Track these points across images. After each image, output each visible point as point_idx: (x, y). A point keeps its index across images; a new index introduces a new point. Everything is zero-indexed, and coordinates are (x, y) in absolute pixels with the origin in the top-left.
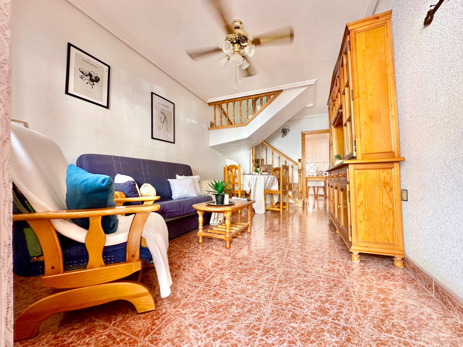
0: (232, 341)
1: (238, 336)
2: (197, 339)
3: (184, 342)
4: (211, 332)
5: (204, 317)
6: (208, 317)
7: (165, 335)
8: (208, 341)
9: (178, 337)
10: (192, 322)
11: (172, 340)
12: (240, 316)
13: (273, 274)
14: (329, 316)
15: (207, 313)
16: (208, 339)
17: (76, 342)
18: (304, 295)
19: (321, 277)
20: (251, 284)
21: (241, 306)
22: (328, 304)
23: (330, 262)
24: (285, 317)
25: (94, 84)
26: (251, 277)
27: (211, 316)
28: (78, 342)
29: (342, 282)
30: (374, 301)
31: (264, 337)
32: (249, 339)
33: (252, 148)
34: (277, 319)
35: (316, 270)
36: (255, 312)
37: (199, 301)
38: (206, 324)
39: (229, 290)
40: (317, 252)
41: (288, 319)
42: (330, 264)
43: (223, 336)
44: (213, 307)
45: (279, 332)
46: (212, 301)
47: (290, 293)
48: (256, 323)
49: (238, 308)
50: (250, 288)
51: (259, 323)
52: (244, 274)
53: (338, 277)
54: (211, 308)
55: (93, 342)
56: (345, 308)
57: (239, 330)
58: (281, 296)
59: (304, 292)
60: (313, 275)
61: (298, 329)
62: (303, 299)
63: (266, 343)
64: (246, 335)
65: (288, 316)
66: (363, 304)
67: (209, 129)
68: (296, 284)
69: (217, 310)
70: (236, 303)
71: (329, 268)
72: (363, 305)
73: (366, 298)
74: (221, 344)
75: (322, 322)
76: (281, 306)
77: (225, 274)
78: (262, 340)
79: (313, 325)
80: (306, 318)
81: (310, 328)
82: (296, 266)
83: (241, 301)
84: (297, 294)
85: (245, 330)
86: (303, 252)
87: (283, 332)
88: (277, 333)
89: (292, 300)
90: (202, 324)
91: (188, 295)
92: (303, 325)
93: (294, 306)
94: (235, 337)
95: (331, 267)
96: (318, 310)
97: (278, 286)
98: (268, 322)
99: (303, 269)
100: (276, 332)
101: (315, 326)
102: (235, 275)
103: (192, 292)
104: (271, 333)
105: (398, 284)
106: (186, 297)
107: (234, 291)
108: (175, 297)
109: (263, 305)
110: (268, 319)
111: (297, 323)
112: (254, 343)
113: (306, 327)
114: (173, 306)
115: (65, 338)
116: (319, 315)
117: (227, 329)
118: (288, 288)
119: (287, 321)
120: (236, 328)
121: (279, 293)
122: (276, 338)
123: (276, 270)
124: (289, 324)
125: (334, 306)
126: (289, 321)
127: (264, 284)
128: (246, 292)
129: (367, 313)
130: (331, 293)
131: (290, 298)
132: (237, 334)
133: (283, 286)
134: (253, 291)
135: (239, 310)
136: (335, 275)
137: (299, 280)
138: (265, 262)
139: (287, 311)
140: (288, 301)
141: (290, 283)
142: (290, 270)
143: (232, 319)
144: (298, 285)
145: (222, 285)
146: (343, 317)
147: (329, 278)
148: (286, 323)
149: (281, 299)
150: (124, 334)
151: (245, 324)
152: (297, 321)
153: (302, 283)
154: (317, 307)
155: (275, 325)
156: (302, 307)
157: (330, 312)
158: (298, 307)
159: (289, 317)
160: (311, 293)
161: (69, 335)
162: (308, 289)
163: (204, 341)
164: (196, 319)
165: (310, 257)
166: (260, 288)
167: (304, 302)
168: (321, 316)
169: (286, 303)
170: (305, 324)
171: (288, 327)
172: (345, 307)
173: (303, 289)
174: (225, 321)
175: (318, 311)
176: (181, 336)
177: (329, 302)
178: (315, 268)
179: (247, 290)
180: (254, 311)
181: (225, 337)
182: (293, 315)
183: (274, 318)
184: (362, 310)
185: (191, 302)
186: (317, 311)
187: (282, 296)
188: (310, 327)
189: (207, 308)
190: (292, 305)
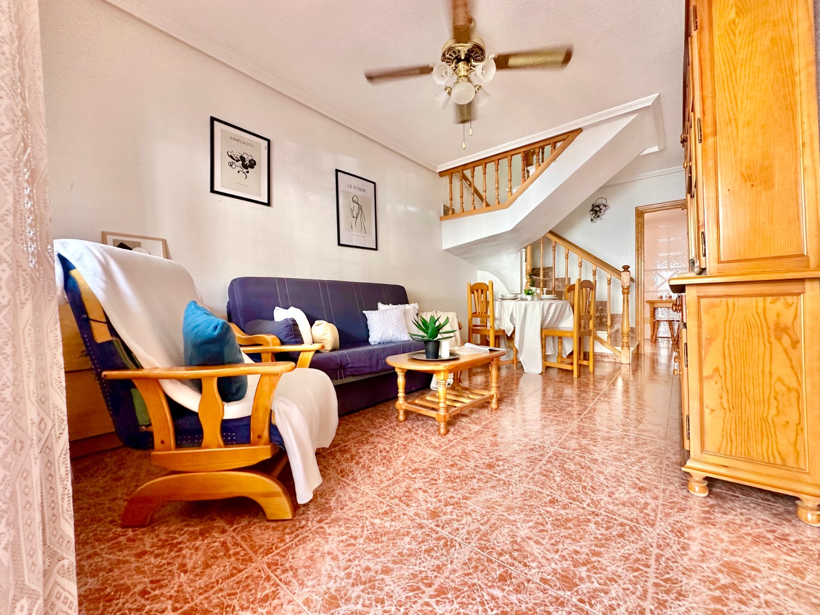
0: (379, 592)
1: (392, 588)
2: (330, 577)
3: (311, 577)
4: (353, 571)
5: (354, 545)
6: (361, 546)
7: (290, 560)
8: (343, 584)
9: (306, 567)
10: (334, 548)
11: (297, 570)
12: (409, 556)
13: (501, 493)
14: (575, 593)
15: (361, 540)
16: (345, 580)
17: (185, 543)
18: (544, 542)
19: (597, 515)
20: (453, 505)
21: (420, 540)
22: (585, 568)
23: (635, 486)
24: (487, 575)
25: (248, 172)
26: (460, 491)
27: (364, 546)
28: (188, 543)
29: (641, 532)
30: (698, 586)
31: (434, 600)
32: (406, 598)
33: (526, 248)
34: (470, 574)
35: (595, 499)
36: (438, 554)
37: (358, 518)
38: (351, 557)
39: (412, 508)
40: (614, 463)
41: (490, 579)
42: (632, 491)
43: (370, 581)
44: (374, 533)
45: (463, 597)
46: (377, 521)
47: (517, 534)
48: (430, 574)
49: (413, 542)
50: (448, 511)
51: (436, 574)
52: (450, 485)
53: (637, 519)
54: (371, 533)
55: (203, 548)
56: (619, 585)
57: (399, 579)
58: (497, 536)
59: (547, 537)
60: (583, 508)
61: (500, 602)
62: (538, 550)
63: (431, 611)
64: (406, 588)
65: (493, 574)
66: (667, 585)
67: (441, 219)
68: (538, 519)
69: (378, 538)
70: (413, 533)
71: (625, 499)
72: (664, 588)
73: (682, 575)
74: (361, 593)
75: (554, 600)
76: (490, 553)
77: (417, 480)
78: (427, 604)
79: (533, 601)
80: (526, 584)
81: (524, 606)
82: (554, 485)
83: (424, 530)
84: (530, 538)
85: (407, 581)
86: (584, 457)
87: (471, 601)
88: (459, 600)
89: (515, 548)
90: (346, 556)
91: (346, 505)
92: (514, 598)
93: (515, 559)
94: (388, 587)
95: (631, 498)
96: (558, 576)
97: (501, 517)
98: (451, 577)
99: (567, 493)
100: (457, 598)
101: (535, 604)
102: (434, 484)
103: (354, 502)
104: (449, 596)
105: (786, 560)
106: (342, 509)
107: (420, 512)
108: (327, 506)
109: (457, 545)
110: (455, 571)
111: (504, 590)
112: (413, 605)
113: (517, 602)
114: (318, 518)
115: (177, 535)
116: (555, 586)
117: (380, 572)
118: (519, 525)
119: (487, 582)
120: (395, 574)
121: (497, 528)
122: (453, 607)
123: (511, 487)
124: (489, 590)
125: (596, 576)
126: (489, 584)
127: (478, 508)
128: (440, 516)
129: (665, 607)
130: (602, 549)
131: (515, 542)
132: (392, 583)
133: (511, 518)
134: (452, 517)
135: (414, 545)
136: (633, 515)
137: (547, 512)
138: (498, 468)
139: (495, 566)
140: (508, 547)
141: (527, 515)
142: (540, 490)
143: (395, 558)
144: (541, 520)
145: (404, 499)
146: (605, 600)
147: (616, 520)
148: (483, 586)
149: (495, 542)
150: (241, 547)
151: (411, 571)
152: (505, 587)
153: (551, 519)
154: (559, 571)
155: (462, 585)
156: (528, 564)
157: (582, 586)
158: (520, 562)
159: (495, 576)
160: (559, 542)
161: (182, 532)
162: (557, 531)
163: (338, 583)
164: (341, 545)
165: (595, 471)
166: (466, 514)
167: (537, 555)
168: (559, 589)
169: (502, 550)
170: (519, 596)
171: (484, 594)
172: (621, 582)
173: (547, 531)
174: (383, 559)
175: (557, 579)
176: (309, 567)
177: (589, 566)
178: (592, 494)
179: (441, 514)
180: (437, 552)
181: (372, 583)
182: (504, 574)
183: (466, 572)
184: (657, 598)
185: (346, 516)
186: (554, 578)
187: (500, 536)
188: (526, 603)
189: (366, 531)
190: (511, 556)
